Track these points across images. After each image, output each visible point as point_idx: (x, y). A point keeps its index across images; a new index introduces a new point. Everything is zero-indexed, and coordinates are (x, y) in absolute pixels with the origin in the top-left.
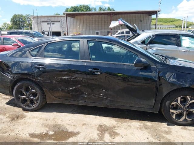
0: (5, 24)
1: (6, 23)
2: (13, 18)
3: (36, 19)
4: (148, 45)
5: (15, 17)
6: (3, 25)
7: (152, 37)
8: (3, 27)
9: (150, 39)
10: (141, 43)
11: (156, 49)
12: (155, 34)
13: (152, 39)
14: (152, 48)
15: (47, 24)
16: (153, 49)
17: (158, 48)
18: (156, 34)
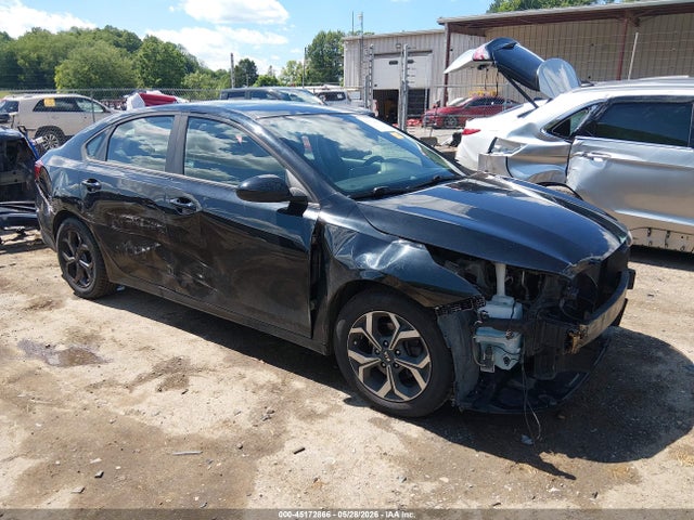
0: (291, 64)
1: (295, 63)
2: (315, 44)
3: (356, 49)
4: (576, 142)
5: (321, 40)
6: (286, 69)
7: (594, 108)
8: (286, 74)
9: (587, 117)
10: (549, 131)
11: (604, 159)
12: (609, 97)
13: (593, 116)
14: (590, 155)
15: (391, 63)
16: (592, 159)
17: (614, 156)
18: (610, 100)
